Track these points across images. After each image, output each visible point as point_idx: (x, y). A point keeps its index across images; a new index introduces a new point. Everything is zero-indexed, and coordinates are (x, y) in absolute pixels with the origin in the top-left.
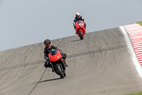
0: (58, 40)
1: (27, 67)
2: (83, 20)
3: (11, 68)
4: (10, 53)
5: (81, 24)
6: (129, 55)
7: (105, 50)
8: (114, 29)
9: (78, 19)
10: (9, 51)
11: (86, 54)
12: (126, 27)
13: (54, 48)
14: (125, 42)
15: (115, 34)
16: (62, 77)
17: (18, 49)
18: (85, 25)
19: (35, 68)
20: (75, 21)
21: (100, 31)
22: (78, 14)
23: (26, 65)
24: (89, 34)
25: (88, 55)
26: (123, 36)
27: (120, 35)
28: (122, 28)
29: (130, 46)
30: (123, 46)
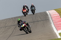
6: (50, 23)
7: (40, 21)
8: (44, 12)
12: (49, 11)
14: (48, 17)
15: (44, 14)
17: (3, 20)
19: (10, 28)
23: (6, 27)
26: (48, 15)
27: (47, 15)
28: (47, 12)
29: (51, 20)
30: (48, 20)
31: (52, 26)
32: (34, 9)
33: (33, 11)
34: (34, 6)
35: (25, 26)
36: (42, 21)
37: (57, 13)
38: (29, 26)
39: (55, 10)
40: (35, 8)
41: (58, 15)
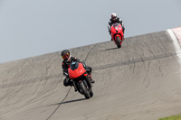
0: (89, 46)
1: (50, 80)
2: (121, 23)
3: (28, 82)
4: (27, 63)
5: (118, 28)
9: (114, 21)
10: (26, 60)
11: (124, 64)
13: (75, 60)
15: (162, 38)
16: (87, 98)
17: (38, 58)
18: (123, 29)
20: (110, 24)
21: (143, 36)
22: (115, 15)
23: (47, 79)
24: (128, 38)
25: (126, 66)
30: (171, 55)
36: (155, 58)
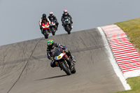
6: (107, 55)
7: (82, 50)
8: (91, 30)
12: (104, 28)
14: (102, 42)
15: (93, 34)
19: (14, 67)
26: (101, 36)
27: (98, 35)
28: (99, 29)
29: (107, 47)
30: (101, 47)
31: (109, 61)
32: (69, 22)
33: (68, 27)
34: (68, 15)
35: (64, 56)
36: (88, 49)
37: (122, 32)
38: (71, 58)
39: (118, 24)
40: (72, 20)
41: (125, 36)
